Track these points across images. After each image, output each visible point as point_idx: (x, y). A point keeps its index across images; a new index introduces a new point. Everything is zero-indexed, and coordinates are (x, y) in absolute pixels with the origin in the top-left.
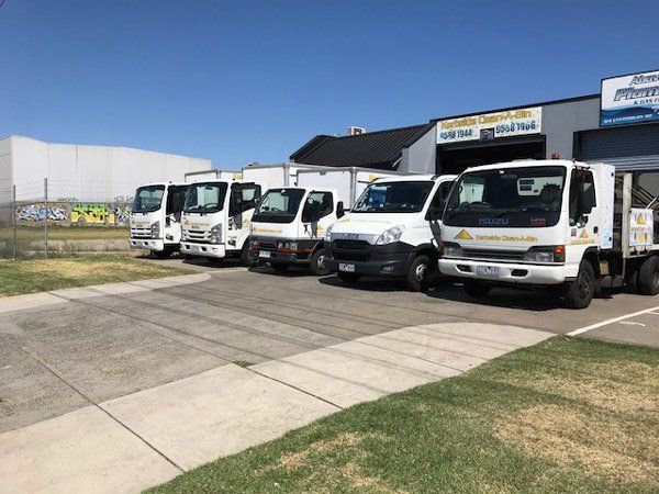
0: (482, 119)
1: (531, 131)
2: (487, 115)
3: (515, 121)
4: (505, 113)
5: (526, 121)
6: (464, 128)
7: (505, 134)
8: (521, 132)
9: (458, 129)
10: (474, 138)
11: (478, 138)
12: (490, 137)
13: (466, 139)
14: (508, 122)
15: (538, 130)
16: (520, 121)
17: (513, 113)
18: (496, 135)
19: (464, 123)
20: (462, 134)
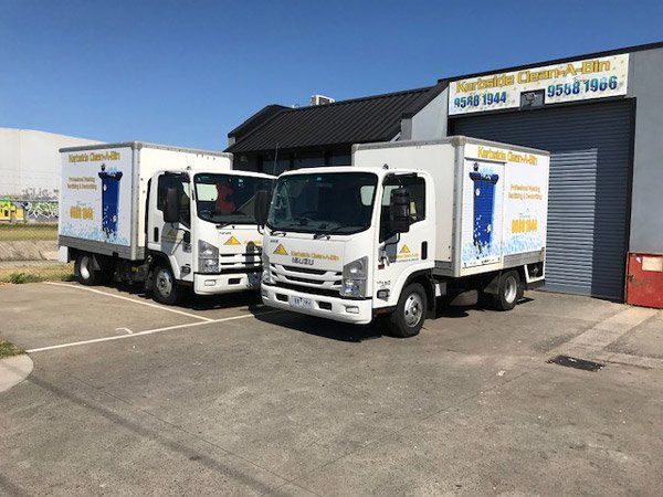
0: (524, 77)
1: (608, 93)
2: (532, 70)
3: (580, 77)
4: (564, 66)
5: (602, 76)
6: (493, 91)
7: (563, 99)
8: (591, 95)
9: (483, 91)
10: (510, 106)
11: (517, 105)
12: (537, 103)
13: (497, 106)
14: (569, 80)
15: (622, 91)
16: (590, 77)
17: (577, 65)
18: (548, 100)
19: (494, 84)
20: (491, 99)
